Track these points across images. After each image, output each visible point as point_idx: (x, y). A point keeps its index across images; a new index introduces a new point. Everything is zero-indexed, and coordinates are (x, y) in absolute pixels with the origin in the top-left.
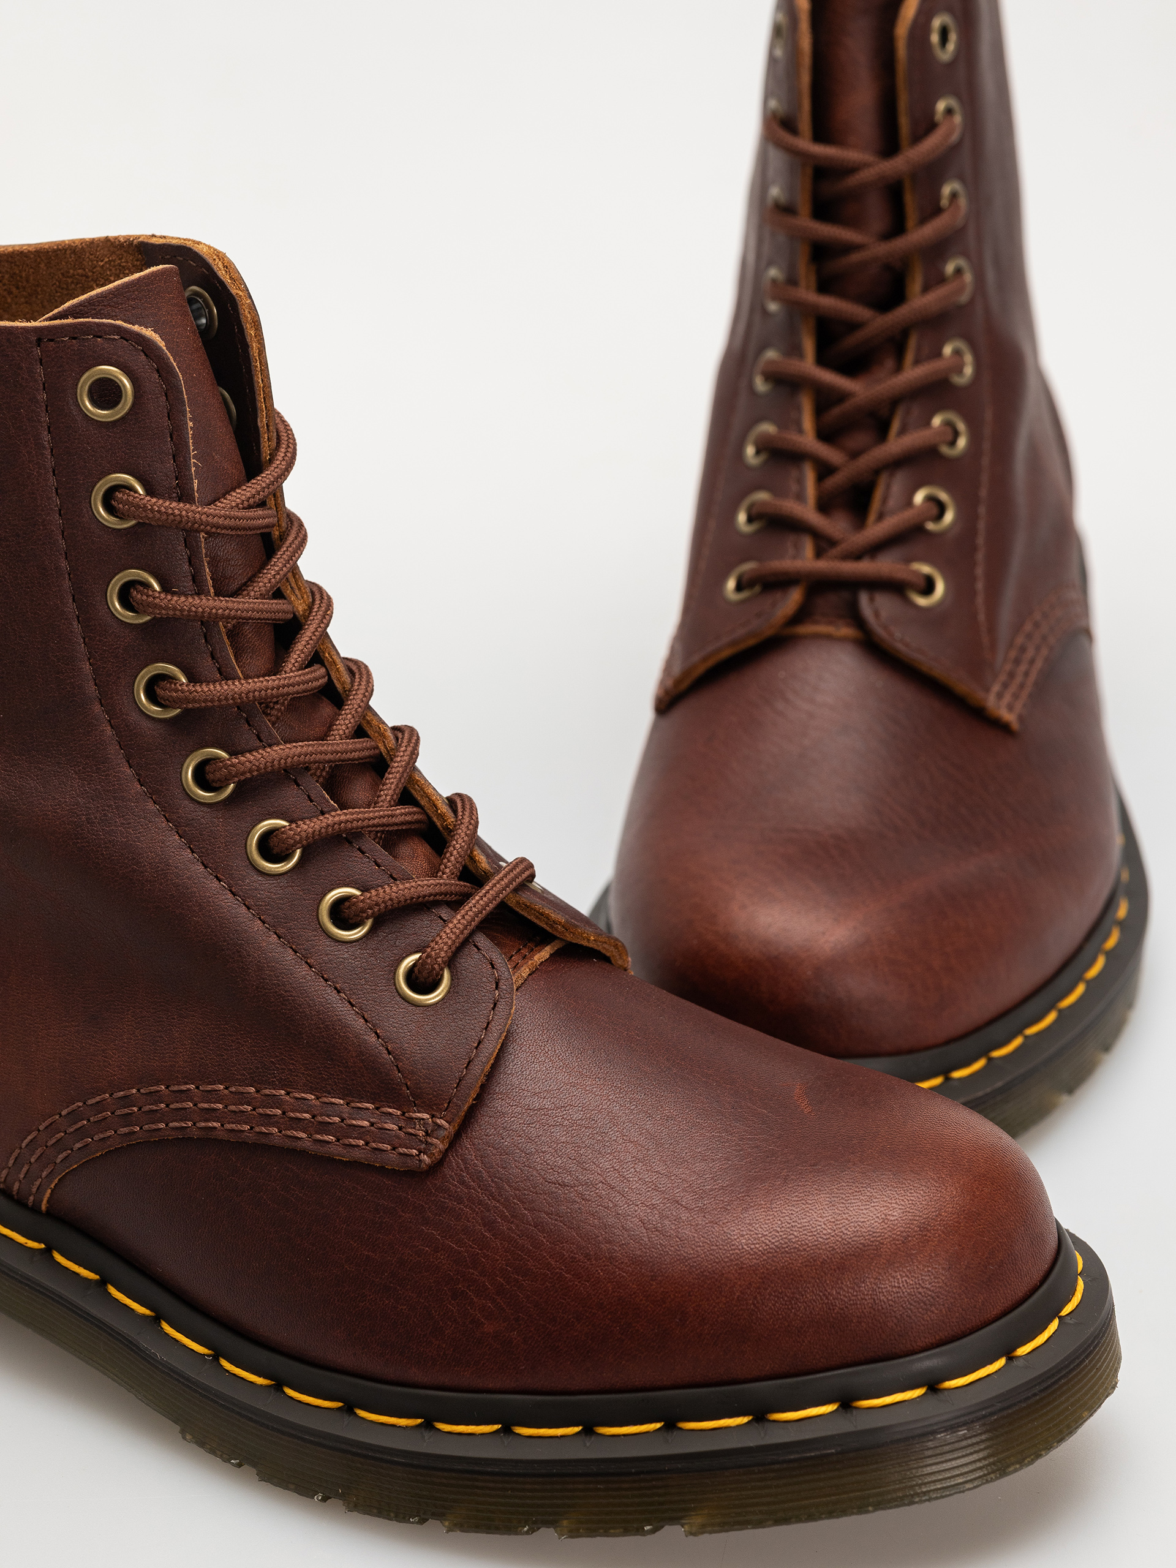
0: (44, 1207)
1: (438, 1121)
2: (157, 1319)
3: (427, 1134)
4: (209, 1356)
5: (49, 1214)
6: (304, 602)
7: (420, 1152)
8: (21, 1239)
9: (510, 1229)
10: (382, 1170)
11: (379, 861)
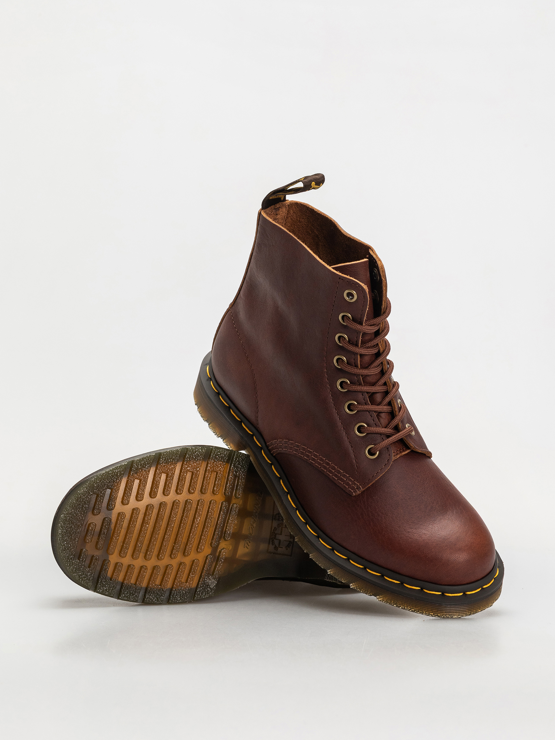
0: (274, 455)
1: (360, 486)
2: (288, 493)
3: (357, 488)
4: (295, 508)
5: (274, 457)
6: (383, 348)
7: (354, 492)
8: (267, 459)
9: (366, 518)
10: (344, 491)
11: (374, 420)
